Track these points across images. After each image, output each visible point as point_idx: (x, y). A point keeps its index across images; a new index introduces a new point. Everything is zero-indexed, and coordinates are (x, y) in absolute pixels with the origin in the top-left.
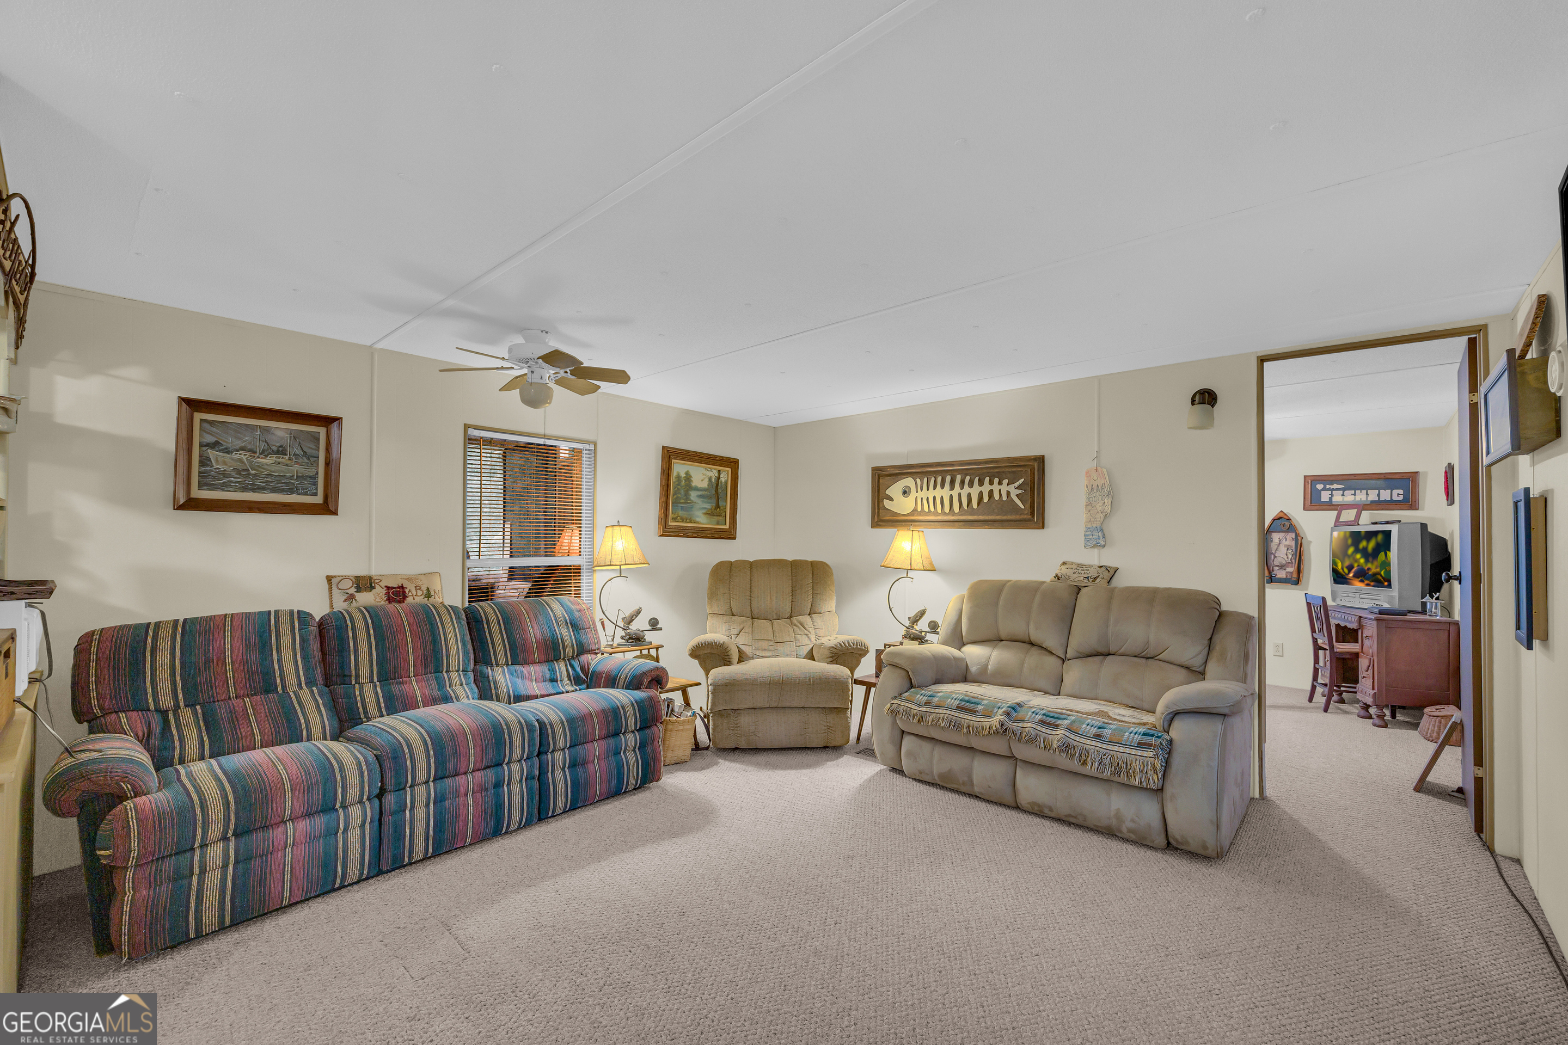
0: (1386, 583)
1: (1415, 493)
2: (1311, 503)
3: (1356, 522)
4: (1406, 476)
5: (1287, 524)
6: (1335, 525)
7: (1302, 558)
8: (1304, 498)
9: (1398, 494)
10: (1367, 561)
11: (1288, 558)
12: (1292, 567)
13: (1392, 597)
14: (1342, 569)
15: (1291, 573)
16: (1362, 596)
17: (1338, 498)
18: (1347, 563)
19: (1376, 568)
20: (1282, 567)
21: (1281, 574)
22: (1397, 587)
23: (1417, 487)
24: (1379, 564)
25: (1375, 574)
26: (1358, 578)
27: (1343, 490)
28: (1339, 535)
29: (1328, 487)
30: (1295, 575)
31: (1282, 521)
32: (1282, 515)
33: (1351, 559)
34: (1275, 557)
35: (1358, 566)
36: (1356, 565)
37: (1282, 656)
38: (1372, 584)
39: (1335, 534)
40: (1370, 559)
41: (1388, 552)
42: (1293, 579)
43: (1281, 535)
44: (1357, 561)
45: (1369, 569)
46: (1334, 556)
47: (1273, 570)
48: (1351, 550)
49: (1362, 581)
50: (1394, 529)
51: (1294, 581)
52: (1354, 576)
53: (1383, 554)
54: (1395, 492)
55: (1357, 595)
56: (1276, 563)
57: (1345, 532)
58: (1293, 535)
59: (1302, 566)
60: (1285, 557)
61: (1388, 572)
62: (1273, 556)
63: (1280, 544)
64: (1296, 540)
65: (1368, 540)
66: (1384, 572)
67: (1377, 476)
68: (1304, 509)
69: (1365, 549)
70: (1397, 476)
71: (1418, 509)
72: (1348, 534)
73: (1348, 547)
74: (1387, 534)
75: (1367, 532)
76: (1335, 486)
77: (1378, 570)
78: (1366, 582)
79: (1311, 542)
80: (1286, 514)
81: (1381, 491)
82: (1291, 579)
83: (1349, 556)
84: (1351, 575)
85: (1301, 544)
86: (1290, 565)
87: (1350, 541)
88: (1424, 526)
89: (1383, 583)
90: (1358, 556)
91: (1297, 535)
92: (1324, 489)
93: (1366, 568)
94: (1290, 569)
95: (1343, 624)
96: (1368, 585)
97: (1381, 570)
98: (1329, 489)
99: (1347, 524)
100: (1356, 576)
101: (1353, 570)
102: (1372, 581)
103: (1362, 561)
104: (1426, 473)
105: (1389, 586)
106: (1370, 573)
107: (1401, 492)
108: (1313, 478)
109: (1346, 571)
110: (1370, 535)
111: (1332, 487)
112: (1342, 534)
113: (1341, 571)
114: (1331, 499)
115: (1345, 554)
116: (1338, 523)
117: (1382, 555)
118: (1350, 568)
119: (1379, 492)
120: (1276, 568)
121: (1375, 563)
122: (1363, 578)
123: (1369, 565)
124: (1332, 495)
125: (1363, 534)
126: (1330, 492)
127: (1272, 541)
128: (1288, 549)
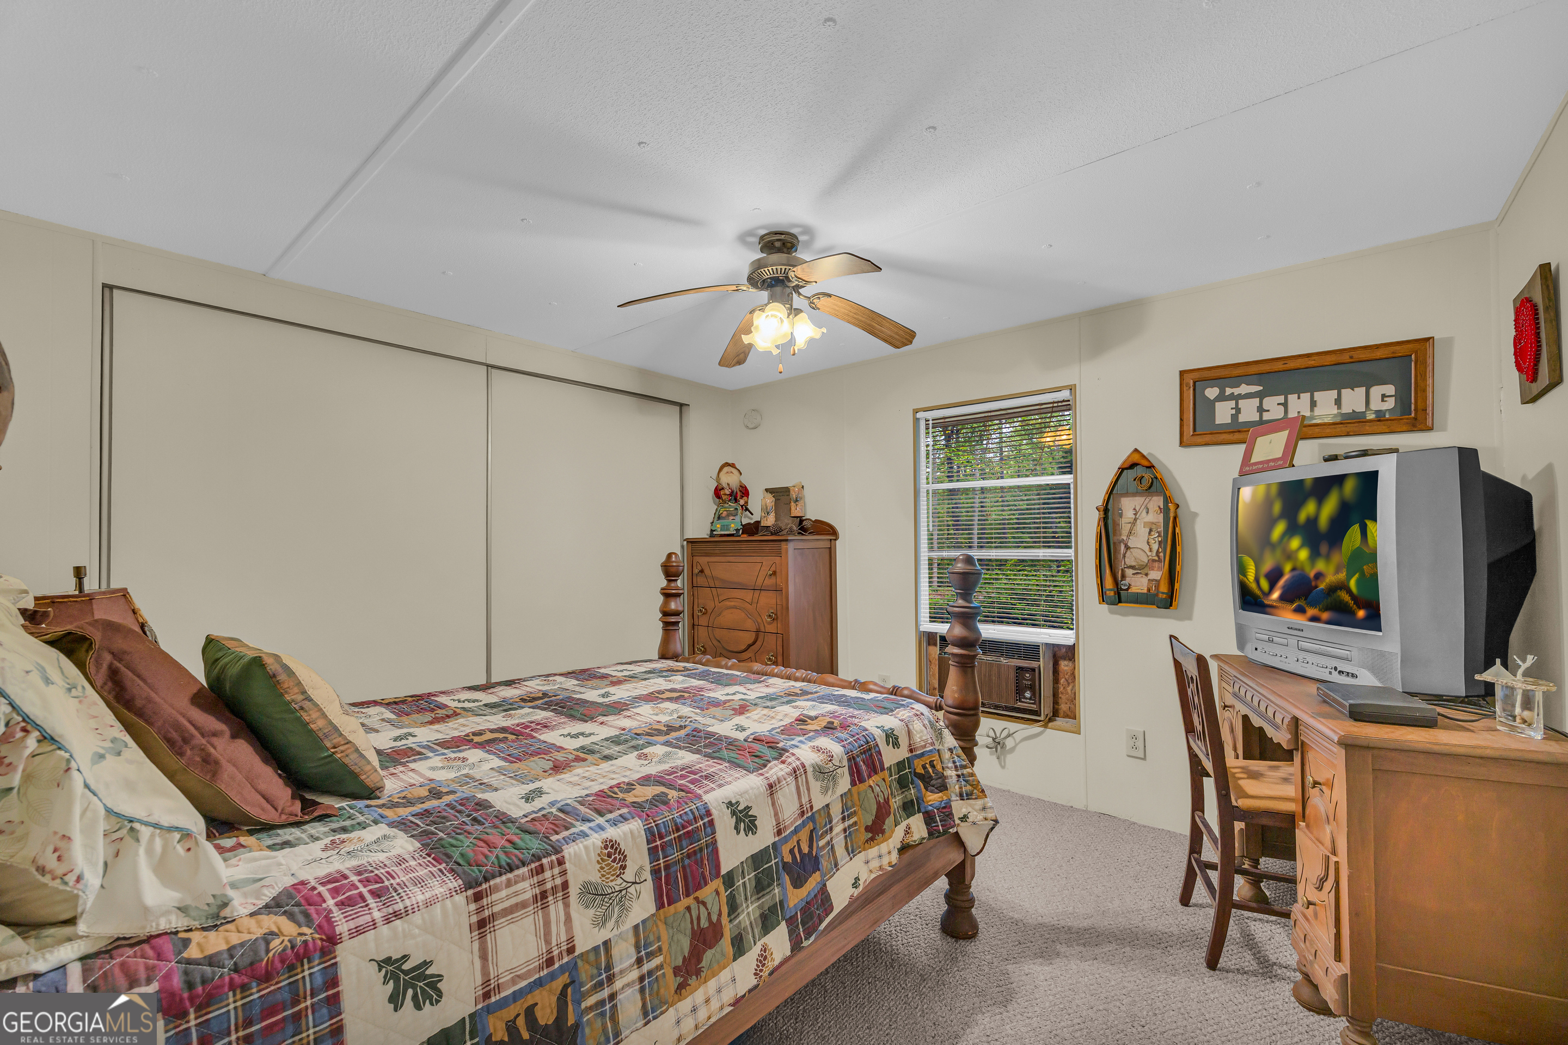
0: (1361, 613)
1: (1424, 391)
2: (1195, 430)
3: (1288, 459)
4: (1401, 351)
5: (1148, 476)
6: (1242, 474)
7: (1179, 549)
8: (1181, 420)
9: (1384, 396)
10: (1315, 554)
11: (1151, 550)
12: (1159, 569)
13: (1382, 654)
14: (1257, 580)
15: (1158, 582)
16: (1304, 645)
17: (1249, 412)
18: (1267, 565)
19: (1338, 571)
20: (1140, 569)
21: (1139, 584)
22: (1397, 627)
23: (1429, 374)
24: (1345, 560)
25: (1333, 589)
26: (1291, 601)
27: (1261, 396)
28: (1254, 494)
29: (1229, 391)
30: (1164, 588)
31: (1139, 471)
32: (1136, 458)
33: (1278, 553)
34: (1127, 548)
35: (1294, 569)
36: (1288, 568)
37: (1144, 759)
38: (1325, 616)
39: (1246, 493)
40: (1324, 548)
41: (1369, 523)
42: (1160, 595)
43: (1138, 501)
44: (1290, 556)
45: (1319, 576)
46: (1239, 548)
47: (1123, 577)
48: (1279, 529)
49: (1300, 610)
50: (1387, 469)
51: (1162, 600)
52: (1282, 598)
53: (1356, 529)
54: (1376, 391)
55: (1293, 641)
56: (1130, 561)
57: (1269, 485)
58: (1158, 501)
59: (1178, 568)
60: (1146, 548)
61: (1371, 582)
62: (1123, 547)
63: (1135, 519)
64: (1165, 510)
65: (1320, 501)
66: (1358, 583)
67: (1333, 359)
68: (1182, 444)
69: (1313, 522)
70: (1379, 354)
71: (1431, 429)
72: (1274, 490)
73: (1272, 523)
74: (1370, 480)
75: (1318, 481)
76: (1244, 389)
77: (1342, 576)
78: (1311, 612)
79: (1195, 515)
80: (1143, 456)
81: (1343, 391)
82: (1157, 595)
83: (1273, 546)
84: (1275, 595)
85: (1175, 518)
86: (1156, 564)
87: (1277, 508)
88: (1468, 457)
89: (1353, 613)
90: (1295, 543)
91: (1167, 500)
92: (1222, 397)
93: (1312, 575)
94: (1156, 575)
95: (1257, 722)
96: (1314, 619)
97: (1349, 577)
98: (1232, 397)
99: (1268, 466)
100: (1286, 598)
101: (1282, 582)
102: (1326, 609)
103: (1303, 555)
104: (1449, 341)
105: (1373, 620)
106: (1322, 586)
107: (1390, 389)
108: (1196, 375)
109: (1265, 584)
110: (1323, 486)
111: (1236, 391)
112: (1261, 489)
113: (1253, 586)
114: (1235, 417)
115: (1265, 542)
116: (1248, 469)
117: (1353, 536)
118: (1274, 576)
119: (1339, 395)
120: (1129, 572)
121: (1336, 558)
122: (1302, 603)
123: (1321, 565)
124: (1238, 410)
125: (1308, 484)
126: (1233, 403)
127: (1121, 515)
128: (1151, 530)
